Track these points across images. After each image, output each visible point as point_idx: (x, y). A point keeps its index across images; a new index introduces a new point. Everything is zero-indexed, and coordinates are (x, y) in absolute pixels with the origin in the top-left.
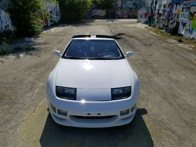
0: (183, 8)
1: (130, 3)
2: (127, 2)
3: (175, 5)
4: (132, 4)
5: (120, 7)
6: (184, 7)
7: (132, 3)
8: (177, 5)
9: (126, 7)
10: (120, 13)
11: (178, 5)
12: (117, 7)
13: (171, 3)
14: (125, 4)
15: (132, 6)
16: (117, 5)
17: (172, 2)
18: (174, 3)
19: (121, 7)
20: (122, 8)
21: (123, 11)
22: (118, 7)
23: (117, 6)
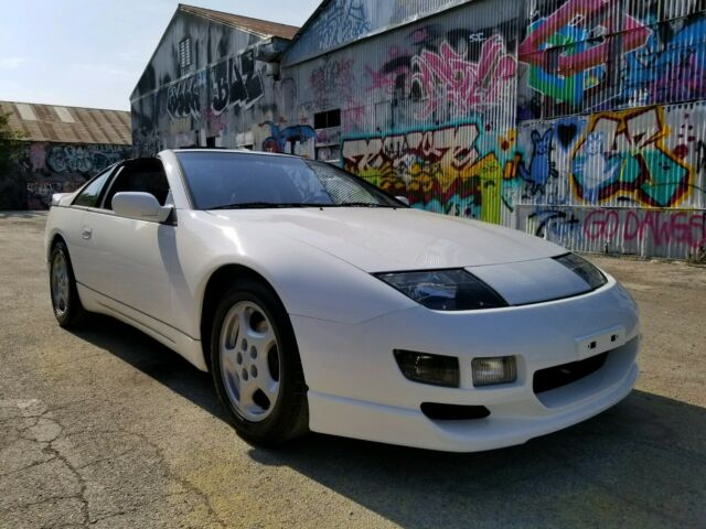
0: (317, 149)
1: (81, 157)
2: (70, 153)
3: (288, 144)
4: (90, 159)
5: (40, 167)
6: (318, 145)
7: (87, 155)
8: (293, 144)
9: (69, 169)
10: (46, 190)
11: (298, 143)
12: (29, 170)
13: (272, 138)
14: (60, 158)
15: (89, 165)
16: (28, 160)
17: (276, 134)
18: (283, 137)
19: (46, 169)
20: (53, 174)
21: (59, 184)
22: (35, 167)
23: (31, 165)
